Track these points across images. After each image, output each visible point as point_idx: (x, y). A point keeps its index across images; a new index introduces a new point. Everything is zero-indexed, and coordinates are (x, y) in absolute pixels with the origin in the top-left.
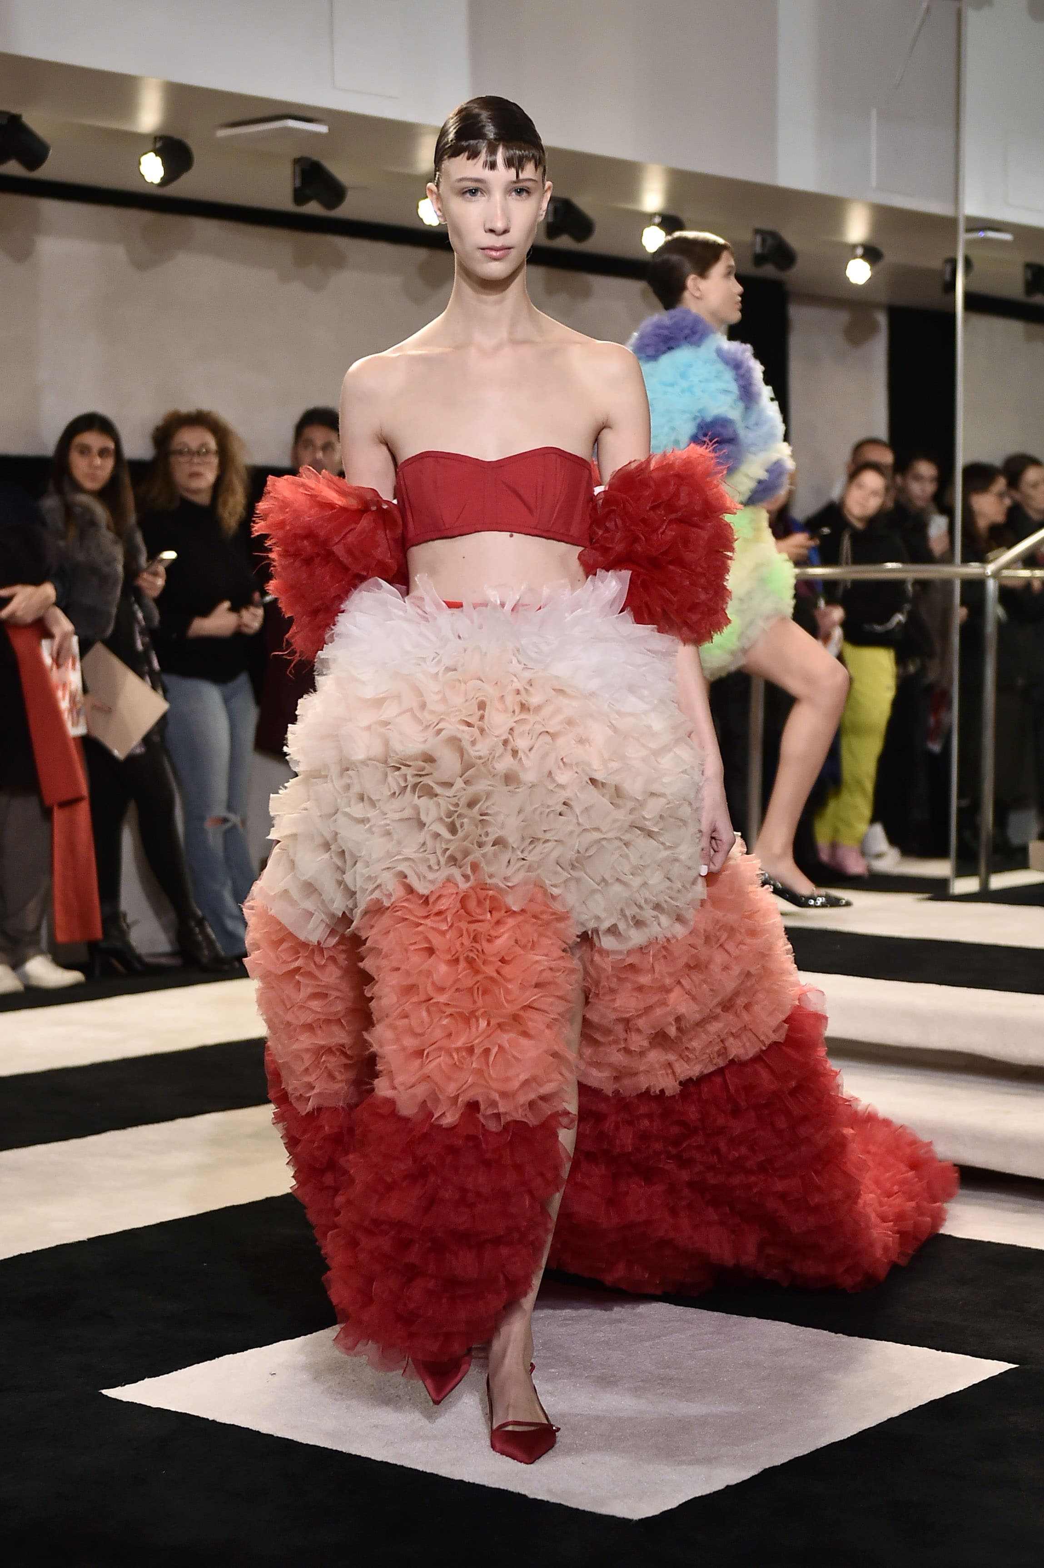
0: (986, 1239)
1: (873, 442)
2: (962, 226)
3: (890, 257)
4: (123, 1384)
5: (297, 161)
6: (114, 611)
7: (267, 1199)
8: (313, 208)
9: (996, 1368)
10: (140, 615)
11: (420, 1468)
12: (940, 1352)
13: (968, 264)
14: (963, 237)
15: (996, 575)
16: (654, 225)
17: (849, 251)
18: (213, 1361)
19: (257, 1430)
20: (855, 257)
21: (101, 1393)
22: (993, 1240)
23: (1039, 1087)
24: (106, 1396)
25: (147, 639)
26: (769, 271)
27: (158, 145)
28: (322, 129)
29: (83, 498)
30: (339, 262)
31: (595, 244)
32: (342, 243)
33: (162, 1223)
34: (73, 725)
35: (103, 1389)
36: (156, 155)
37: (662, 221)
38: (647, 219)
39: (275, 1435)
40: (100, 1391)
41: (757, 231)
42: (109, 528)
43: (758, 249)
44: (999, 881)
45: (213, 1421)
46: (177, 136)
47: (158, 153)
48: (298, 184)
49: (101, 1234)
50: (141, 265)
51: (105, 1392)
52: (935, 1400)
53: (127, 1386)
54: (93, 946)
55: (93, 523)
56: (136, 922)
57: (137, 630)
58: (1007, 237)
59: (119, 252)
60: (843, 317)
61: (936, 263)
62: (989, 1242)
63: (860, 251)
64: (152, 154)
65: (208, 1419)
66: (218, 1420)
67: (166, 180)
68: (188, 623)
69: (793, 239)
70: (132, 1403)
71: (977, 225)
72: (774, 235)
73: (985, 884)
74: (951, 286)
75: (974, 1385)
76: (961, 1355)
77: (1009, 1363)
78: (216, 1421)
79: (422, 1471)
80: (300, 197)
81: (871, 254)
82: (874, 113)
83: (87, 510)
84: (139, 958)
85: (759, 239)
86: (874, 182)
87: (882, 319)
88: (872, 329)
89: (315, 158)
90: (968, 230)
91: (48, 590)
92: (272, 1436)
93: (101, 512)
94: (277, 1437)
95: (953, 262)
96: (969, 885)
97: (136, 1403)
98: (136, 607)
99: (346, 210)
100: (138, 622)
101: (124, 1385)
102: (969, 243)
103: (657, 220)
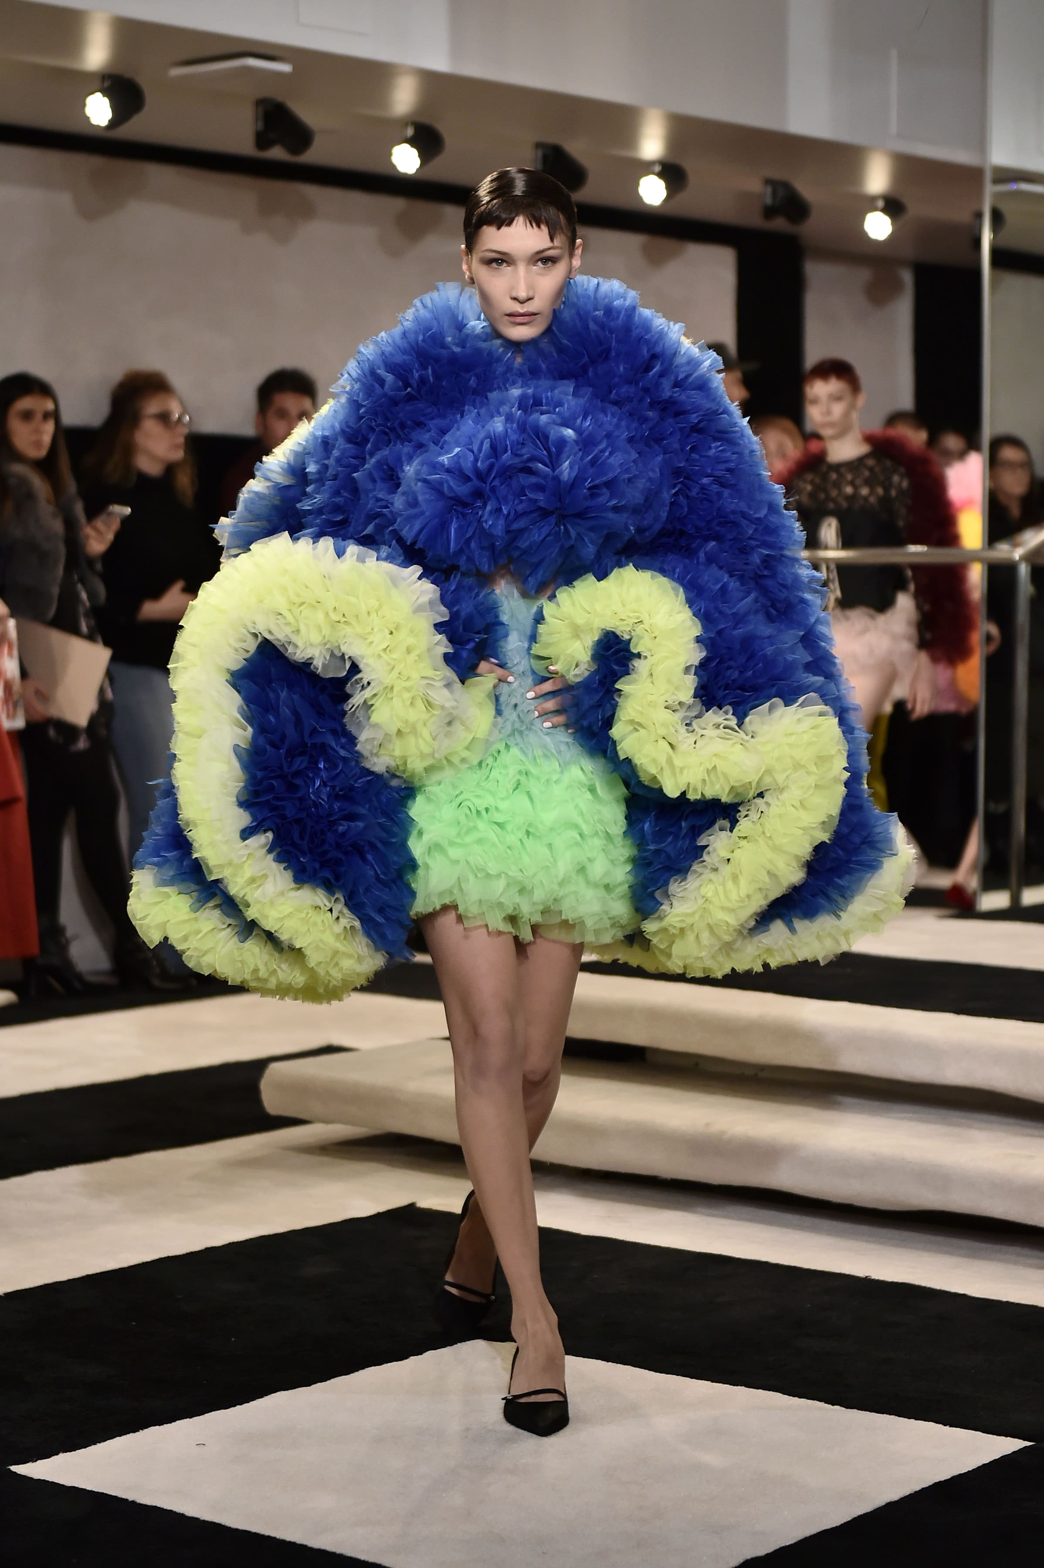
0: (1004, 1299)
2: (988, 176)
3: (915, 209)
4: (35, 1459)
5: (261, 103)
6: (56, 591)
7: (207, 1249)
8: (277, 153)
9: (1010, 1445)
10: (84, 596)
12: (948, 1427)
13: (997, 218)
14: (990, 190)
15: (1026, 556)
16: (654, 174)
17: (869, 204)
18: (137, 1433)
19: (182, 1512)
20: (876, 209)
21: (9, 1469)
22: (1012, 1300)
23: (1040, 1125)
24: (15, 1472)
25: (93, 622)
26: (780, 224)
27: (106, 84)
28: (284, 68)
29: (18, 469)
30: (307, 211)
31: (587, 194)
32: (312, 191)
33: (88, 1276)
34: (8, 716)
35: (11, 1465)
36: (104, 96)
37: (662, 170)
38: (645, 168)
40: (8, 1467)
41: (768, 182)
42: (48, 501)
43: (769, 201)
44: (1030, 897)
45: (133, 1502)
46: (128, 75)
47: (106, 92)
48: (261, 126)
49: (19, 1288)
50: (89, 214)
51: (14, 1468)
52: (940, 1482)
53: (39, 1462)
54: (28, 963)
55: (30, 495)
56: (76, 937)
57: (81, 610)
58: (1040, 189)
59: (65, 200)
60: (864, 275)
61: (963, 216)
62: (1007, 1302)
63: (881, 204)
64: (99, 95)
65: (127, 1500)
66: (138, 1501)
67: (114, 123)
68: (137, 606)
69: (806, 190)
70: (44, 1480)
71: (1005, 176)
72: (786, 186)
73: (1016, 899)
74: (977, 243)
75: (984, 1465)
76: (970, 1431)
77: (1024, 1440)
78: (136, 1502)
80: (263, 141)
81: (892, 206)
82: (894, 53)
83: (23, 482)
84: (79, 977)
85: (769, 190)
86: (893, 129)
87: (907, 277)
88: (896, 287)
89: (280, 98)
90: (997, 181)
93: (39, 484)
94: (204, 1521)
95: (979, 215)
96: (998, 900)
97: (48, 1481)
98: (79, 586)
99: (313, 156)
100: (83, 604)
101: (36, 1461)
102: (997, 196)
103: (658, 168)
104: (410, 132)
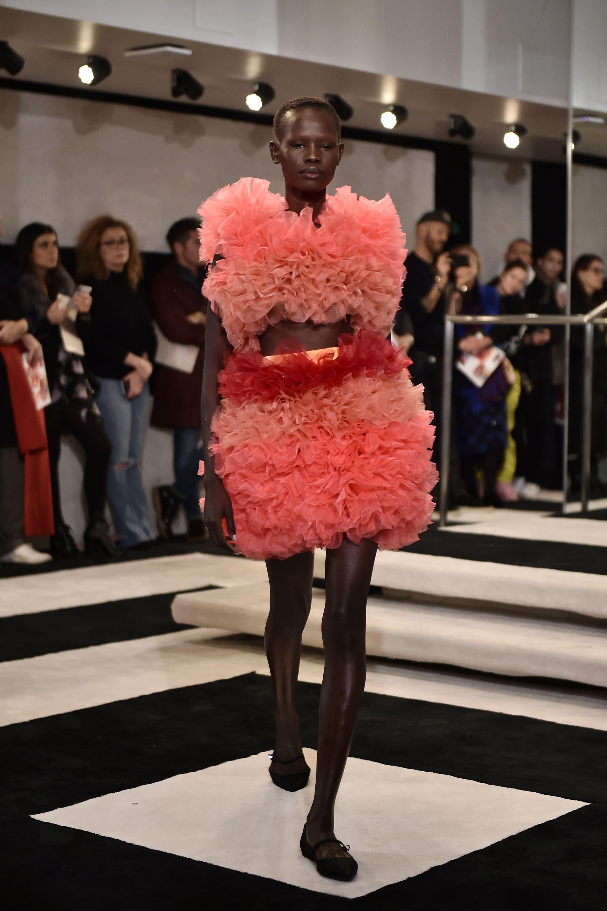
1: (521, 241)
2: (571, 114)
3: (532, 132)
4: (44, 811)
5: (175, 71)
8: (184, 99)
9: (577, 805)
11: (222, 866)
12: (543, 795)
13: (576, 135)
14: (572, 121)
15: (591, 321)
16: (389, 111)
17: (507, 128)
18: (101, 797)
19: (124, 841)
20: (510, 131)
21: (30, 817)
24: (33, 819)
26: (458, 139)
27: (91, 60)
28: (188, 52)
30: (201, 131)
31: (353, 122)
32: (203, 120)
33: (75, 711)
35: (31, 814)
36: (89, 67)
37: (394, 109)
38: (385, 108)
39: (135, 844)
40: (29, 816)
41: (452, 116)
43: (452, 126)
44: (593, 505)
45: (97, 835)
46: (102, 55)
47: (90, 65)
48: (175, 84)
50: (82, 131)
51: (32, 816)
52: (539, 825)
53: (46, 813)
58: (599, 121)
59: (68, 124)
60: (504, 167)
61: (558, 136)
63: (513, 128)
64: (86, 66)
65: (94, 834)
66: (100, 835)
67: (95, 82)
69: (473, 121)
70: (49, 823)
71: (580, 113)
72: (462, 118)
73: (585, 507)
74: (564, 150)
75: (563, 815)
76: (556, 797)
77: (585, 802)
79: (223, 867)
80: (176, 92)
81: (519, 130)
82: (520, 47)
85: (452, 120)
86: (520, 87)
87: (528, 169)
88: (521, 174)
89: (185, 69)
90: (575, 116)
91: (24, 324)
92: (132, 844)
95: (566, 135)
96: (575, 507)
99: (204, 100)
101: (45, 812)
102: (576, 125)
103: (392, 108)
104: (257, 88)
